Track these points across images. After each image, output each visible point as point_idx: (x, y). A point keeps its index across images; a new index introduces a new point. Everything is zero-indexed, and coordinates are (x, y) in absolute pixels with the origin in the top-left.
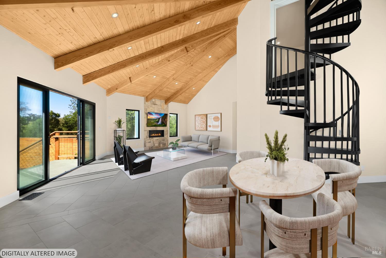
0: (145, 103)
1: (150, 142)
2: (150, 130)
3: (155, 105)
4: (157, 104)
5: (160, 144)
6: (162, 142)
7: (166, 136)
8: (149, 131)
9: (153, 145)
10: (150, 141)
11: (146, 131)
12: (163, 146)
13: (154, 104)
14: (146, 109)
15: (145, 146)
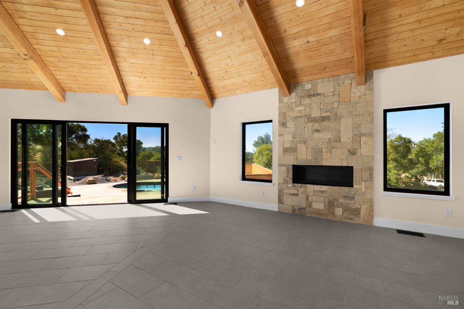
0: (280, 101)
1: (297, 195)
2: (295, 164)
3: (313, 98)
4: (319, 94)
5: (331, 205)
6: (341, 200)
7: (359, 184)
8: (294, 166)
9: (304, 204)
10: (295, 192)
11: (284, 166)
12: (346, 215)
13: (310, 96)
14: (285, 114)
15: (280, 201)
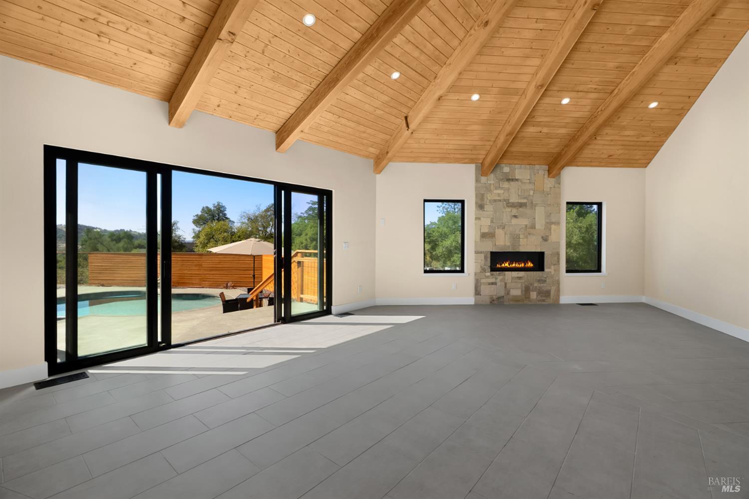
0: (477, 180)
1: (494, 284)
2: (494, 250)
3: (512, 183)
4: (517, 180)
5: (527, 290)
6: (536, 285)
7: (550, 268)
8: (492, 253)
9: (502, 293)
10: (493, 280)
11: (481, 253)
12: (539, 298)
13: (508, 180)
14: (483, 195)
15: (477, 292)
